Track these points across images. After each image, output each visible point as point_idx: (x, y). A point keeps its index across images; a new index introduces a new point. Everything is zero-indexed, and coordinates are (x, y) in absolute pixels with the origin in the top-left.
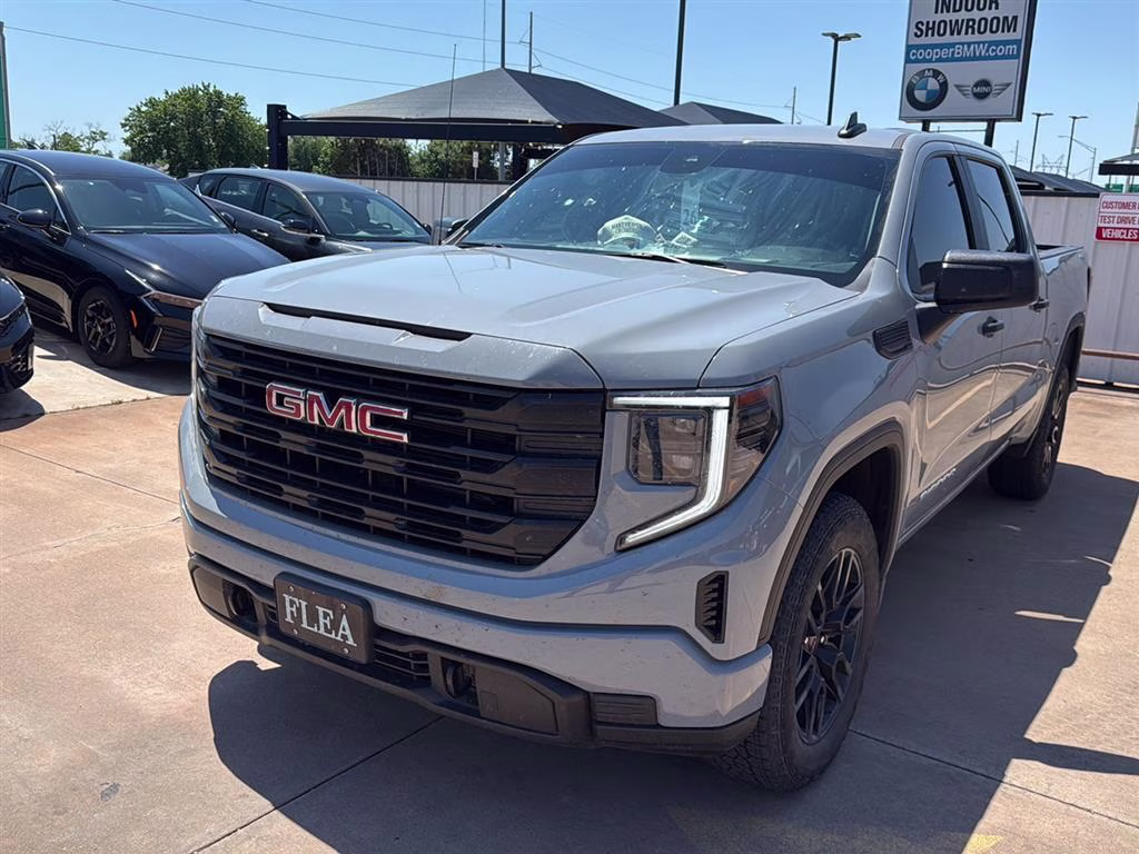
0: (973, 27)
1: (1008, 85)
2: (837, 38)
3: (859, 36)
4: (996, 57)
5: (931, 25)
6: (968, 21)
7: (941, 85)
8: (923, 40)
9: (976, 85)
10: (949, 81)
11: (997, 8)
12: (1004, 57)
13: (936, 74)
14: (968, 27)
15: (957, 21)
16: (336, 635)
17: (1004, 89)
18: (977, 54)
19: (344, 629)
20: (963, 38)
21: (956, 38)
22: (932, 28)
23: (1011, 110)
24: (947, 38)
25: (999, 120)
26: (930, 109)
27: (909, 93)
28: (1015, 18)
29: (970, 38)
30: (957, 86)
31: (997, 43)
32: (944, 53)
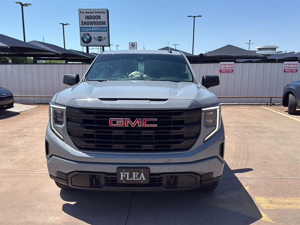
0: (95, 23)
1: (106, 38)
2: (63, 25)
3: (69, 24)
4: (102, 31)
5: (85, 22)
6: (94, 22)
7: (90, 37)
8: (83, 26)
9: (98, 38)
10: (92, 36)
11: (100, 19)
12: (104, 31)
13: (88, 35)
14: (94, 23)
15: (91, 22)
16: (139, 179)
17: (105, 39)
18: (97, 30)
19: (142, 176)
20: (93, 26)
21: (91, 26)
22: (85, 23)
23: (107, 44)
24: (90, 26)
25: (105, 46)
26: (88, 43)
27: (82, 39)
28: (105, 22)
29: (95, 26)
30: (94, 38)
31: (102, 28)
32: (89, 29)
